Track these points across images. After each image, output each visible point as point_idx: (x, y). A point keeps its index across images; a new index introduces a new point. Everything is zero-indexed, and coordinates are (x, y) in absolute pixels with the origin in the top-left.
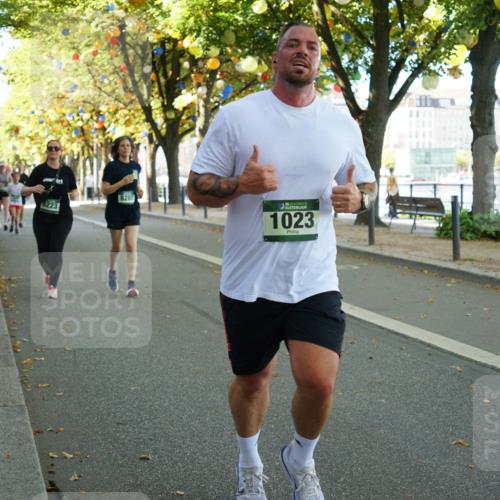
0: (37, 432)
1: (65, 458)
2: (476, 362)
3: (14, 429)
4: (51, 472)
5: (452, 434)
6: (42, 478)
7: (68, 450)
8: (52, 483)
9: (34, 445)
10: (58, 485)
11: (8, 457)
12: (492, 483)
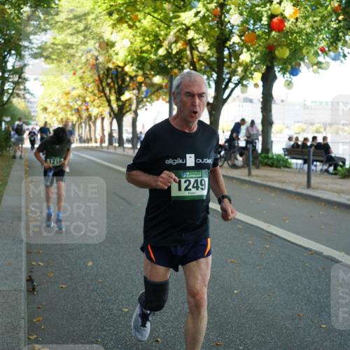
0: (28, 253)
1: (39, 265)
2: (250, 225)
3: (15, 251)
4: (31, 272)
5: (230, 257)
6: (23, 274)
7: (42, 262)
8: (30, 277)
9: (24, 258)
10: (33, 278)
11: (10, 264)
12: (243, 280)
